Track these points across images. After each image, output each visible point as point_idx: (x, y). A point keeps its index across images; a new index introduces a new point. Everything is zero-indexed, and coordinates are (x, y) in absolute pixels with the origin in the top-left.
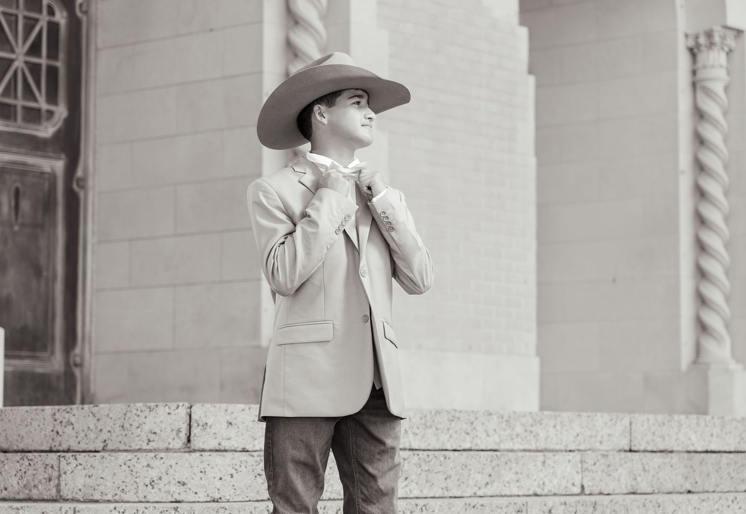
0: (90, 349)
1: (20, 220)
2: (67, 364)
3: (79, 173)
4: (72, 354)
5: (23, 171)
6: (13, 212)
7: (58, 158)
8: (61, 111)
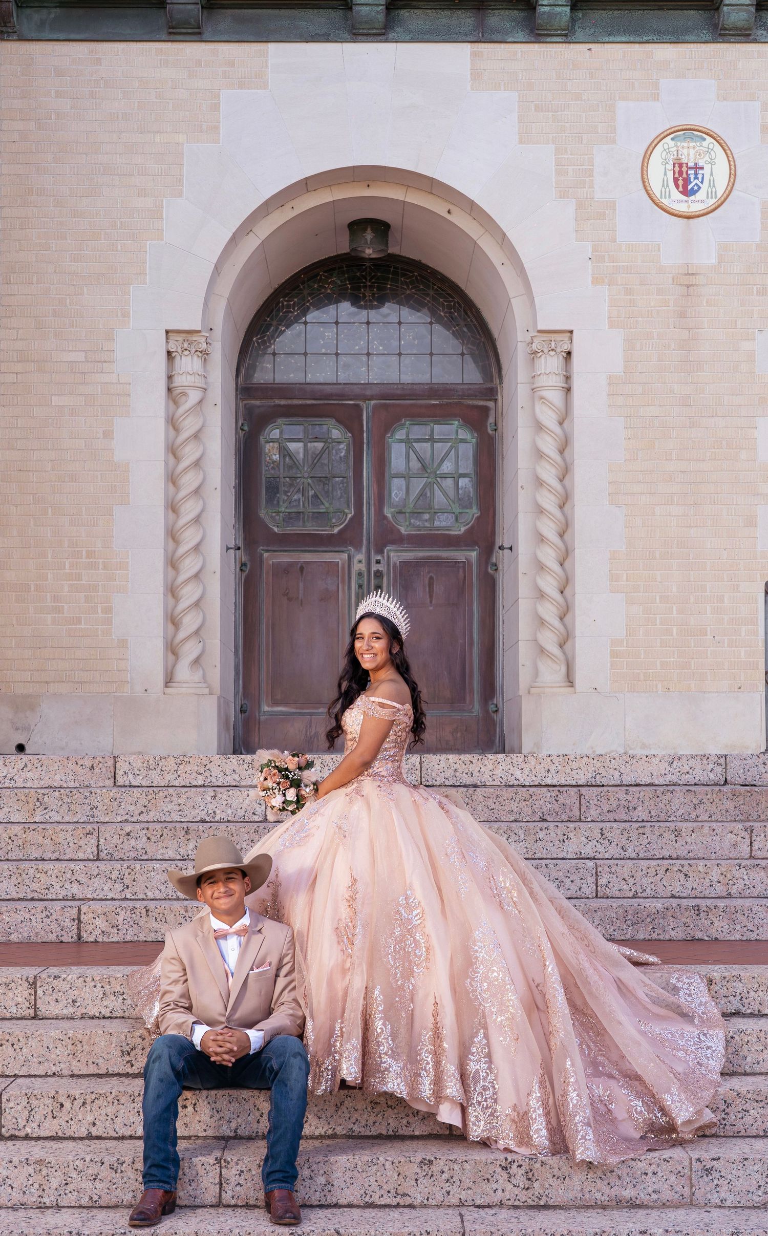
0: (503, 700)
1: (433, 602)
2: (487, 711)
3: (494, 560)
4: (490, 703)
5: (438, 563)
6: (428, 596)
7: (474, 550)
8: (475, 512)
